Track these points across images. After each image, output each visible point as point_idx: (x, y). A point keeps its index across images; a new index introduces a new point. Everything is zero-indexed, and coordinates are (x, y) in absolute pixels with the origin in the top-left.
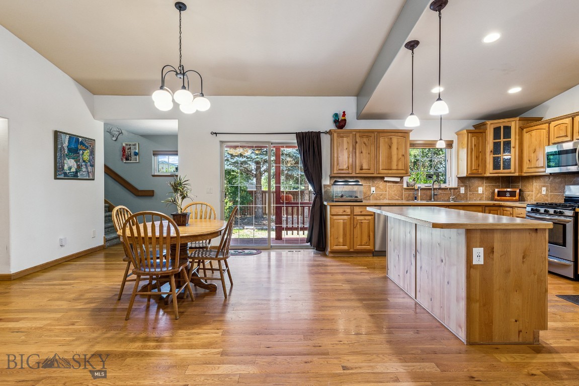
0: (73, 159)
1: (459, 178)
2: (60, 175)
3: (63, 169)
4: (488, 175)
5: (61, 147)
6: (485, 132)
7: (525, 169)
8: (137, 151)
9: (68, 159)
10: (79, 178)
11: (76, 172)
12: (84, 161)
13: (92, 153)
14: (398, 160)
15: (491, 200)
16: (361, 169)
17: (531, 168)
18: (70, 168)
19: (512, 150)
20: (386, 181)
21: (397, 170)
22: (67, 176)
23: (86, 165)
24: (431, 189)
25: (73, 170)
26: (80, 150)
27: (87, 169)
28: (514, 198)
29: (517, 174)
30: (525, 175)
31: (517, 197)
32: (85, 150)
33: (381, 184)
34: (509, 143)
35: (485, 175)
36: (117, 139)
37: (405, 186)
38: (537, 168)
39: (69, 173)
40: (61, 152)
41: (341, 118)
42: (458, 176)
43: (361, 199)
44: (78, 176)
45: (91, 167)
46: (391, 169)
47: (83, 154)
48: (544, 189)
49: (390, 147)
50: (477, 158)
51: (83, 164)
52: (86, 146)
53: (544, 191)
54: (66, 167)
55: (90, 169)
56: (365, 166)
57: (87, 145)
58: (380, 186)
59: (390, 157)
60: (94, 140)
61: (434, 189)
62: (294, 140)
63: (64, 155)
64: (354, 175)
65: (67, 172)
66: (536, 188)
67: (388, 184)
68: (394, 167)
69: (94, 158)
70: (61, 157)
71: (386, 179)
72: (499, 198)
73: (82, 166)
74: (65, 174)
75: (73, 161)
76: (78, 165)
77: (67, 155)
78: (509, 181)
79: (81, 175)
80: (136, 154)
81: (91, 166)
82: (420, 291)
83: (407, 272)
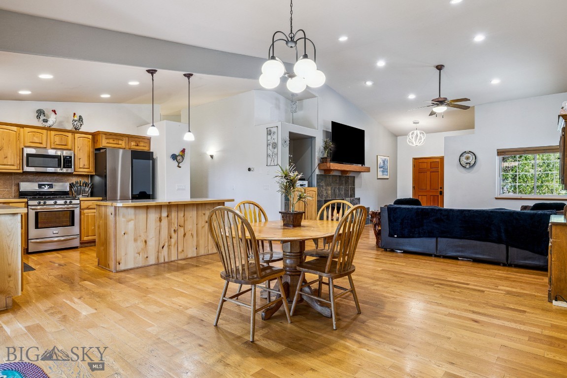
82: (183, 251)
83: (163, 247)
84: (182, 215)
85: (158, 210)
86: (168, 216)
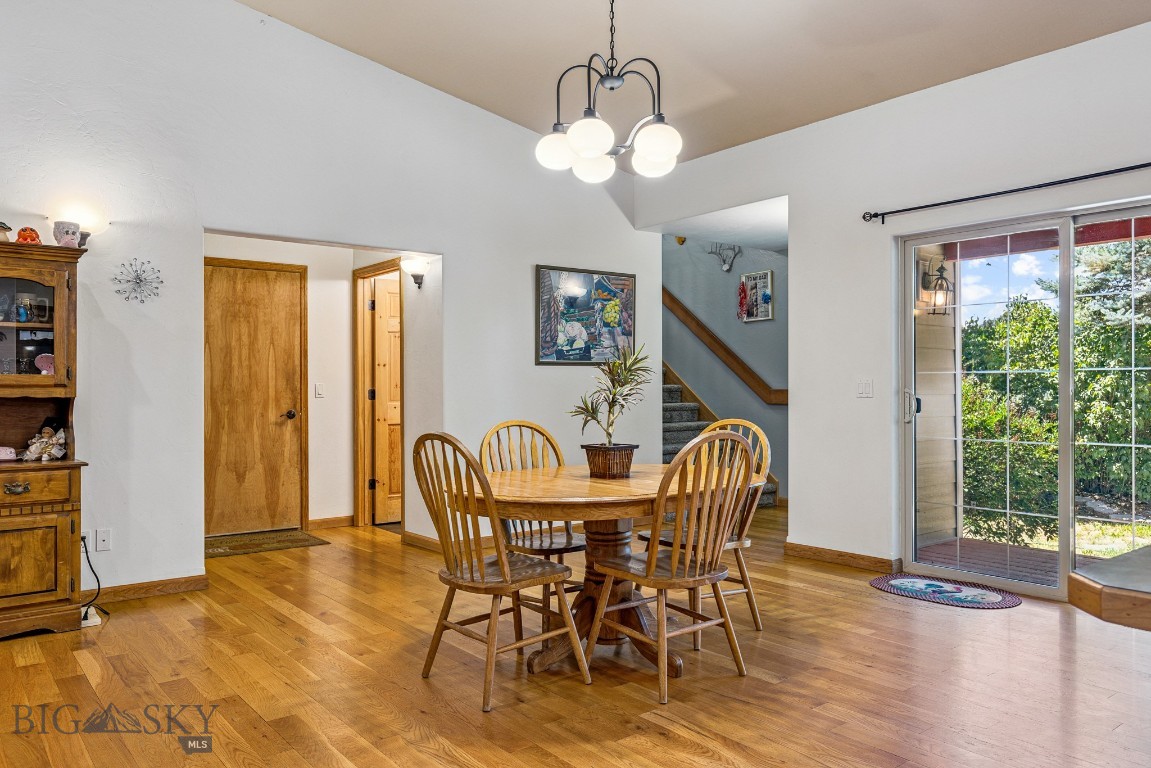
0: (578, 320)
2: (547, 355)
3: (555, 344)
5: (549, 299)
8: (768, 291)
9: (567, 321)
10: (593, 361)
11: (587, 349)
12: (607, 325)
13: (629, 307)
18: (571, 342)
22: (563, 359)
23: (611, 333)
25: (580, 344)
26: (595, 300)
27: (614, 341)
32: (610, 300)
36: (731, 266)
39: (568, 351)
40: (549, 308)
44: (590, 358)
45: (624, 337)
47: (602, 310)
51: (605, 330)
52: (610, 291)
54: (561, 339)
55: (621, 340)
57: (613, 288)
60: (634, 276)
63: (556, 314)
65: (564, 348)
69: (632, 317)
70: (549, 318)
73: (600, 334)
74: (560, 354)
75: (577, 325)
76: (590, 334)
77: (563, 314)
79: (598, 354)
80: (767, 299)
81: (623, 334)
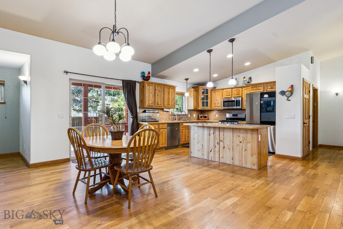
1: (188, 110)
4: (200, 109)
6: (198, 91)
7: (213, 107)
14: (172, 100)
15: (197, 120)
16: (158, 104)
17: (215, 107)
19: (209, 99)
20: (165, 111)
21: (172, 105)
24: (180, 115)
28: (206, 119)
29: (210, 109)
30: (213, 109)
31: (207, 118)
33: (161, 112)
34: (208, 96)
35: (199, 109)
37: (170, 114)
38: (218, 107)
41: (146, 75)
42: (188, 109)
43: (158, 120)
46: (169, 105)
48: (217, 115)
49: (169, 94)
50: (196, 101)
53: (217, 116)
56: (159, 103)
58: (161, 114)
59: (169, 99)
61: (182, 115)
62: (120, 84)
64: (154, 107)
66: (213, 115)
67: (164, 112)
68: (171, 104)
71: (165, 110)
72: (201, 119)
78: (202, 112)
82: (223, 157)
83: (211, 151)
84: (223, 134)
85: (209, 129)
86: (214, 134)
